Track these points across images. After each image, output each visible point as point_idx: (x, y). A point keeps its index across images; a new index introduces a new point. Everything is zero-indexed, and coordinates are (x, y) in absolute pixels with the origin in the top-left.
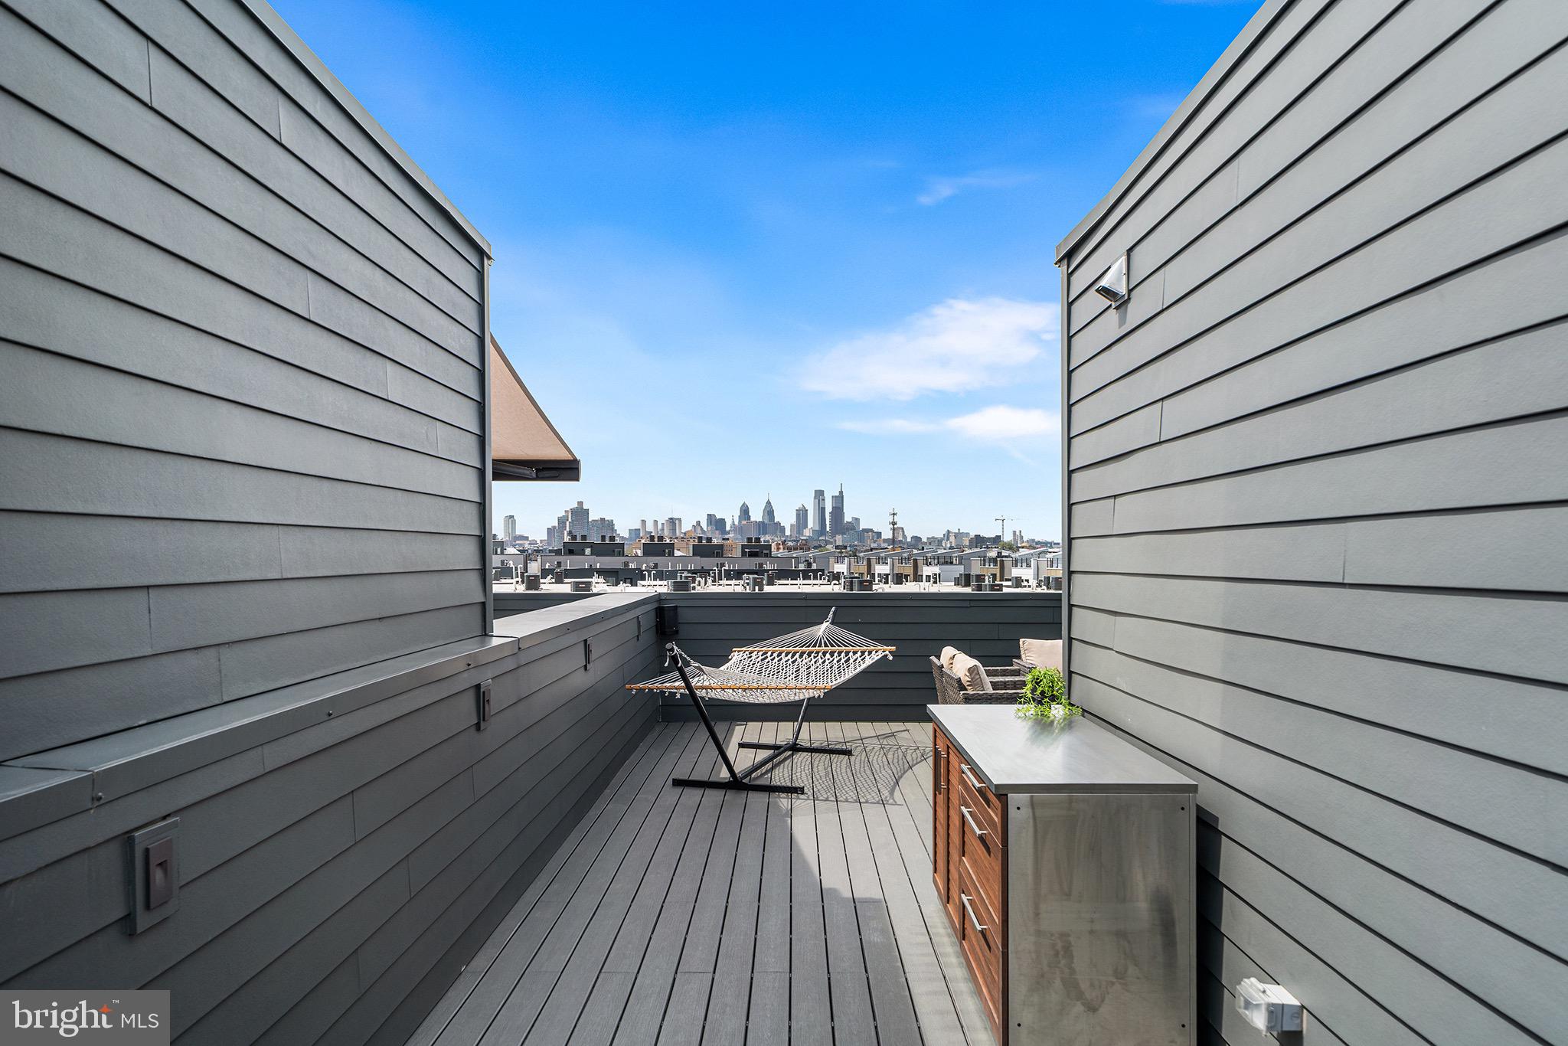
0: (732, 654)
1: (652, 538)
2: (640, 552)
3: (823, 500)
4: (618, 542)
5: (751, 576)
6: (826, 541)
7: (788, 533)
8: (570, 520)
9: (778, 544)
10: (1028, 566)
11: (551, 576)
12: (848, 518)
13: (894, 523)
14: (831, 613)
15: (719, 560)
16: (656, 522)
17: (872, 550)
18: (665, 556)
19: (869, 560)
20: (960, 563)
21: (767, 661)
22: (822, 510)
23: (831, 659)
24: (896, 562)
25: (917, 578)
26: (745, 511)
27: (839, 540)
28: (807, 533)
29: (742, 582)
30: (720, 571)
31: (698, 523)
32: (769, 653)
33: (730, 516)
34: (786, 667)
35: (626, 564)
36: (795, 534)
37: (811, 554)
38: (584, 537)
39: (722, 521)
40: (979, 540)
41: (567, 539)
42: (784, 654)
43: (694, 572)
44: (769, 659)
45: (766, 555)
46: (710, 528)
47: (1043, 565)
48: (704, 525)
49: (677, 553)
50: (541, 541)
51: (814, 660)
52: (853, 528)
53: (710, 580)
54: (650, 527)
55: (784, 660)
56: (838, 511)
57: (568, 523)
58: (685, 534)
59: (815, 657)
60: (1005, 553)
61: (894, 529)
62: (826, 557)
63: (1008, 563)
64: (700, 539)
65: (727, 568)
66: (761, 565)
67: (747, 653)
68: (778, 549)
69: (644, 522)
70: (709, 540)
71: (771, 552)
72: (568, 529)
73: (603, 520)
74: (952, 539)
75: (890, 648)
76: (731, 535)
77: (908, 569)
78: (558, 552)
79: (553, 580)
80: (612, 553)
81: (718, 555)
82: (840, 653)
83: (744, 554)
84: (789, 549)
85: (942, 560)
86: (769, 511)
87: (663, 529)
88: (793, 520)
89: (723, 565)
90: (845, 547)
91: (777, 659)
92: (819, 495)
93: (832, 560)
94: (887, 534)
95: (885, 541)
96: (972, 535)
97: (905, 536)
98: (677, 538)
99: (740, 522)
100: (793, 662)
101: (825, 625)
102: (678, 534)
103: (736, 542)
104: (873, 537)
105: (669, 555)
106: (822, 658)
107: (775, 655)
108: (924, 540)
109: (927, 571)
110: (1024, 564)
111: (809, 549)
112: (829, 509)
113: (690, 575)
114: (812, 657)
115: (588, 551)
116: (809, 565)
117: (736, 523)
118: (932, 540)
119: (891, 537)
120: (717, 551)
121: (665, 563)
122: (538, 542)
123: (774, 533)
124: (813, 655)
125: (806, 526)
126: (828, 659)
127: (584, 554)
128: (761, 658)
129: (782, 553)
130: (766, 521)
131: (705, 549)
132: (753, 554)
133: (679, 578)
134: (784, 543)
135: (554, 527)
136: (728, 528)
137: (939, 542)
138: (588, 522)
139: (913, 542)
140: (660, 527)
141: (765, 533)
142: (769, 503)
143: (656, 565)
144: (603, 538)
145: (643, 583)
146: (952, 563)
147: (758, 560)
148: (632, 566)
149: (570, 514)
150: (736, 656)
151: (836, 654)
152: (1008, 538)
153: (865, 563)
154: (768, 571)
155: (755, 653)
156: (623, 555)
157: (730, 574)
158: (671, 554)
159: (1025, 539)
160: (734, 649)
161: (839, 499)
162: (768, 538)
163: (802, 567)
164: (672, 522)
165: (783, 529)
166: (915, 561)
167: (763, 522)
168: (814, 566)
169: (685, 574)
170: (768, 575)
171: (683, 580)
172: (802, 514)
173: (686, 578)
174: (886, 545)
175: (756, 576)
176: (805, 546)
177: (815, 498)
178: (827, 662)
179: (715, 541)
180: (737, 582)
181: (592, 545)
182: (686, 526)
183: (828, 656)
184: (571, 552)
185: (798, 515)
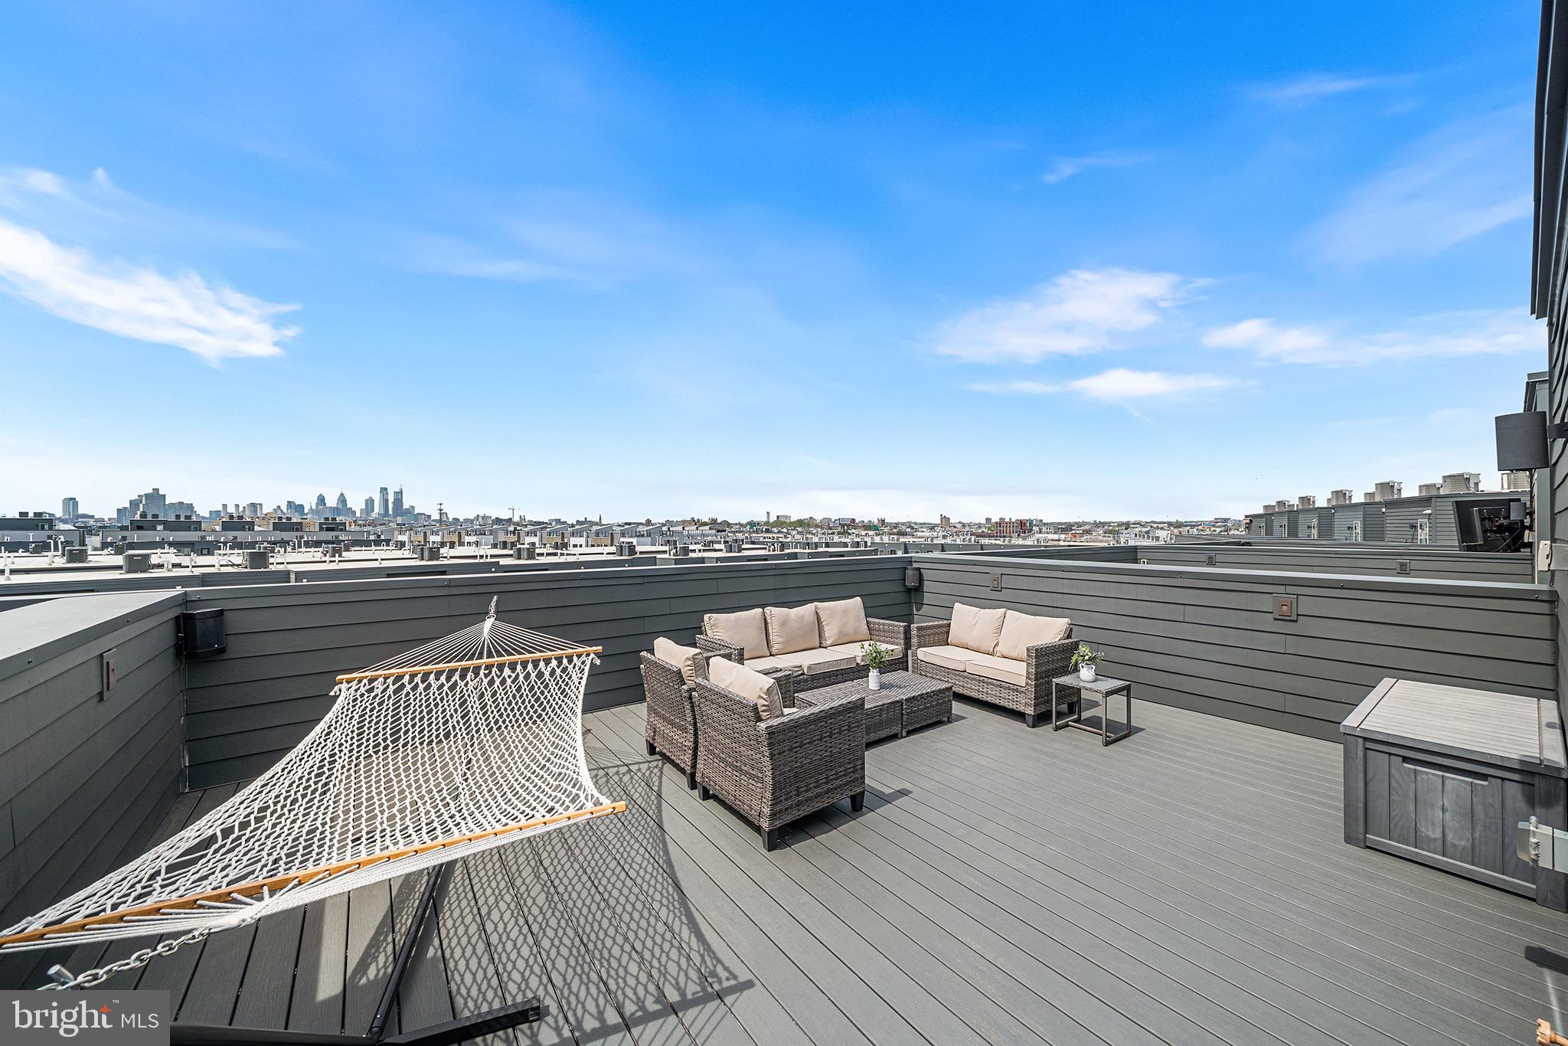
0: (336, 688)
1: (231, 517)
2: (218, 528)
3: (387, 494)
4: (194, 520)
5: (330, 546)
6: (389, 520)
7: (358, 514)
8: (144, 502)
9: (350, 523)
10: (536, 535)
11: (110, 548)
12: (406, 506)
13: (441, 510)
14: (493, 604)
15: (299, 534)
16: (237, 506)
17: (424, 526)
18: (245, 530)
19: (425, 533)
20: (491, 534)
21: (405, 692)
22: (386, 501)
23: (514, 675)
24: (445, 534)
25: (461, 544)
26: (321, 500)
27: (399, 520)
28: (374, 515)
29: (321, 549)
30: (299, 542)
31: (279, 507)
32: (407, 677)
33: (309, 502)
34: (442, 700)
35: (203, 537)
36: (364, 516)
37: (379, 529)
38: (155, 516)
39: (301, 507)
40: (498, 521)
41: (138, 517)
42: (432, 677)
43: (275, 543)
44: (408, 687)
45: (341, 530)
46: (289, 511)
47: (545, 536)
48: (284, 508)
49: (256, 528)
50: (110, 519)
51: (486, 681)
52: (410, 513)
53: (289, 549)
54: (231, 509)
55: (435, 686)
56: (398, 501)
57: (141, 505)
58: (266, 515)
59: (486, 676)
60: (518, 528)
61: (441, 514)
62: (392, 531)
63: (522, 534)
64: (280, 518)
65: (306, 539)
66: (337, 537)
67: (365, 681)
68: (350, 526)
69: (225, 506)
70: (289, 519)
71: (345, 527)
72: (141, 510)
73: (181, 503)
74: (480, 519)
75: (594, 648)
76: (309, 516)
77: (456, 539)
78: (123, 528)
79: (113, 552)
80: (189, 529)
81: (297, 530)
82: (524, 664)
83: (321, 529)
84: (360, 525)
85: (478, 533)
86: (342, 499)
87: (244, 511)
88: (364, 507)
89: (302, 537)
90: (405, 525)
91: (422, 686)
92: (384, 490)
93: (396, 533)
94: (436, 516)
95: (434, 521)
96: (493, 518)
97: (448, 518)
98: (258, 518)
99: (317, 507)
100: (452, 688)
101: (489, 623)
102: (259, 515)
103: (314, 522)
104: (425, 518)
105: (249, 530)
106: (499, 677)
107: (418, 679)
108: (462, 520)
109: (467, 539)
110: (533, 535)
111: (376, 526)
112: (391, 499)
113: (269, 545)
114: (482, 675)
115: (160, 528)
116: (379, 536)
117: (314, 507)
118: (466, 521)
119: (438, 518)
120: (298, 527)
121: (243, 536)
122: (106, 519)
123: (347, 515)
124: (482, 672)
125: (373, 511)
126: (510, 677)
127: (155, 529)
128: (392, 688)
129: (353, 528)
130: (340, 507)
131: (283, 525)
132: (328, 529)
133: (257, 548)
134: (355, 522)
135: (126, 508)
136: (306, 511)
137: (472, 521)
138: (165, 504)
139: (454, 521)
140: (241, 509)
141: (339, 515)
142: (342, 494)
143: (235, 538)
144: (178, 517)
145: (219, 552)
146: (485, 534)
147: (334, 533)
148: (209, 538)
149: (144, 499)
150: (344, 691)
151: (519, 667)
152: (516, 519)
153: (422, 534)
154: (344, 541)
155: (381, 680)
156: (200, 530)
157: (308, 544)
158: (251, 529)
159: (527, 520)
160: (339, 677)
161: (399, 495)
162: (341, 518)
163: (372, 537)
164: (253, 506)
165: (354, 513)
166: (459, 533)
167: (337, 508)
168: (383, 537)
169: (265, 544)
170: (345, 544)
171: (262, 551)
172: (370, 503)
173: (265, 548)
174: (435, 523)
175: (335, 545)
176: (373, 524)
177: (381, 492)
178: (509, 681)
179: (294, 520)
180: (317, 549)
181: (164, 523)
182: (267, 509)
183: (507, 671)
184: (140, 528)
185: (367, 503)
